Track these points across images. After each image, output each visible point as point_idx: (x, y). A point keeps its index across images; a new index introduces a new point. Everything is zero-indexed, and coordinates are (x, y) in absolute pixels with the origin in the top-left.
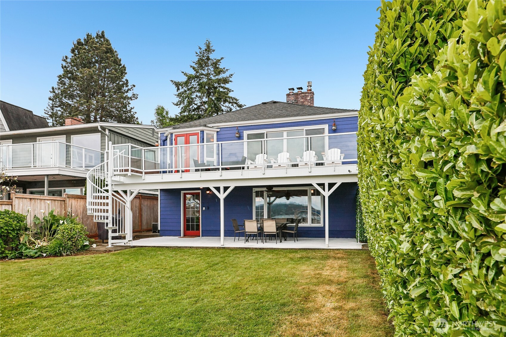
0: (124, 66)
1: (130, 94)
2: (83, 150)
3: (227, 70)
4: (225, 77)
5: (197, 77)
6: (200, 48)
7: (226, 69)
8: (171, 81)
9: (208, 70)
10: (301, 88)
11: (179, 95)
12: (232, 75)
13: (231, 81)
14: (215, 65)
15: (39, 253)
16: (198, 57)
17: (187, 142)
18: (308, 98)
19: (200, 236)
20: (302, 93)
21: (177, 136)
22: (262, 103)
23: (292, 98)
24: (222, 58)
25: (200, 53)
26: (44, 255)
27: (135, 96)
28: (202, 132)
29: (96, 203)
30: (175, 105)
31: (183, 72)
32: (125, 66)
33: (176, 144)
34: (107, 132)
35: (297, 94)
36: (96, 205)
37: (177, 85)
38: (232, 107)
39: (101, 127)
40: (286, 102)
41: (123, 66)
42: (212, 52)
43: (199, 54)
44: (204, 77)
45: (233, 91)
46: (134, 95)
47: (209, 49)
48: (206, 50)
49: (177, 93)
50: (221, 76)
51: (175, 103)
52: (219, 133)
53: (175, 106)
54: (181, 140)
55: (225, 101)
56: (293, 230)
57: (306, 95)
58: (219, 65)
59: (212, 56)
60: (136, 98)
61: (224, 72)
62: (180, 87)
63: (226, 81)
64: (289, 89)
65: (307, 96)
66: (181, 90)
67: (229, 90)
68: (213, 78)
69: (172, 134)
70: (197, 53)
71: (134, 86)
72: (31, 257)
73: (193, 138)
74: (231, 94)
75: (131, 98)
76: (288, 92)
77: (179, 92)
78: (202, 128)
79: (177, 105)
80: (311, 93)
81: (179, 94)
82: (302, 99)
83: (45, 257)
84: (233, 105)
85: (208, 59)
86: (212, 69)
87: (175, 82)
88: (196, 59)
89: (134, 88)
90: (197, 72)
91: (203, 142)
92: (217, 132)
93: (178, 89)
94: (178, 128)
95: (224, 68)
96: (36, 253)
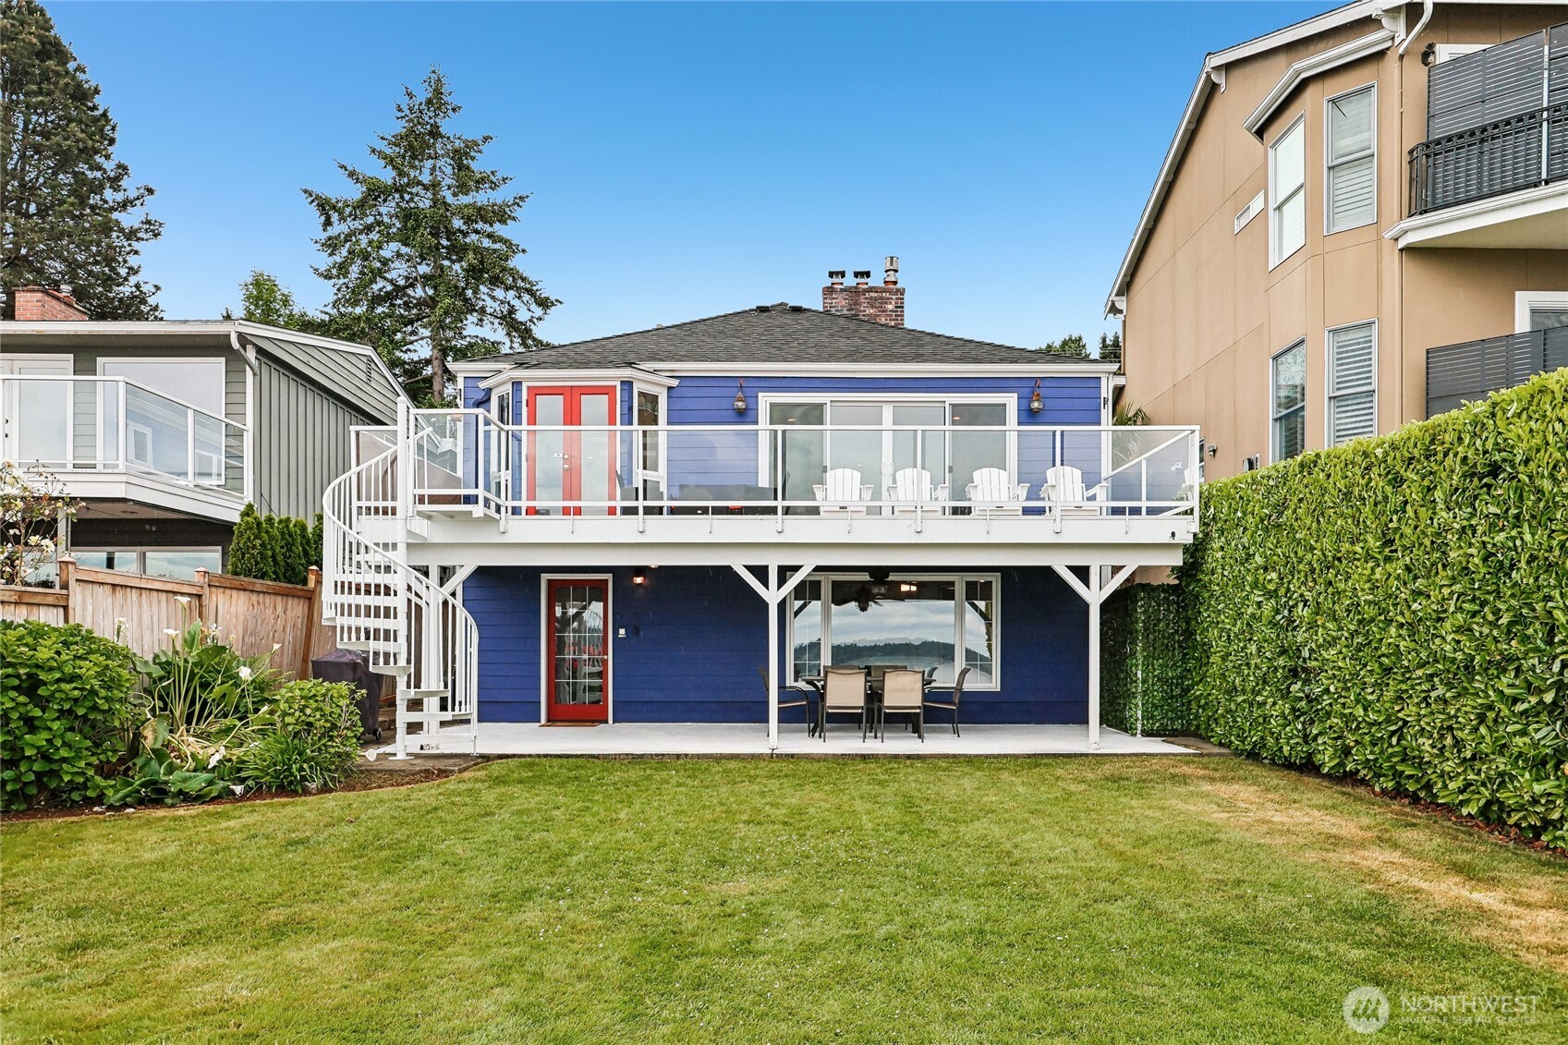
0: (104, 115)
1: (129, 219)
2: (190, 413)
3: (504, 180)
4: (499, 202)
5: (400, 190)
6: (410, 95)
7: (499, 176)
8: (305, 192)
9: (433, 169)
10: (867, 274)
11: (332, 245)
12: (521, 198)
13: (514, 219)
14: (460, 157)
15: (221, 784)
16: (403, 123)
17: (572, 416)
18: (890, 307)
19: (606, 722)
20: (872, 289)
21: (535, 392)
22: (758, 307)
23: (841, 303)
24: (486, 139)
25: (410, 109)
26: (238, 789)
27: (153, 228)
28: (628, 385)
29: (350, 606)
30: (321, 275)
31: (343, 167)
32: (110, 115)
33: (532, 421)
34: (251, 354)
35: (854, 292)
36: (350, 615)
37: (325, 207)
38: (516, 303)
39: (241, 336)
40: (822, 310)
41: (101, 112)
42: (450, 112)
43: (408, 112)
44: (422, 192)
45: (524, 251)
46: (148, 222)
47: (437, 101)
48: (429, 102)
49: (323, 236)
50: (482, 197)
51: (322, 269)
52: (674, 393)
53: (322, 279)
54: (551, 406)
55: (495, 281)
56: (952, 703)
57: (882, 298)
58: (473, 158)
59: (446, 126)
60: (156, 235)
61: (494, 186)
62: (335, 217)
63: (502, 215)
64: (831, 274)
65: (886, 301)
66: (338, 228)
67: (512, 248)
68: (450, 199)
69: (517, 384)
70: (400, 110)
71: (150, 191)
72: (198, 798)
73: (594, 406)
74: (515, 262)
75: (132, 235)
76: (828, 281)
77: (333, 231)
78: (626, 373)
79: (328, 277)
80: (898, 290)
81: (330, 238)
82: (872, 307)
83: (243, 797)
84: (519, 297)
85: (435, 133)
86: (449, 170)
87: (318, 197)
88: (400, 127)
89: (148, 198)
90: (401, 174)
91: (630, 423)
92: (670, 388)
93: (328, 223)
94: (537, 366)
95: (493, 173)
96: (210, 783)
